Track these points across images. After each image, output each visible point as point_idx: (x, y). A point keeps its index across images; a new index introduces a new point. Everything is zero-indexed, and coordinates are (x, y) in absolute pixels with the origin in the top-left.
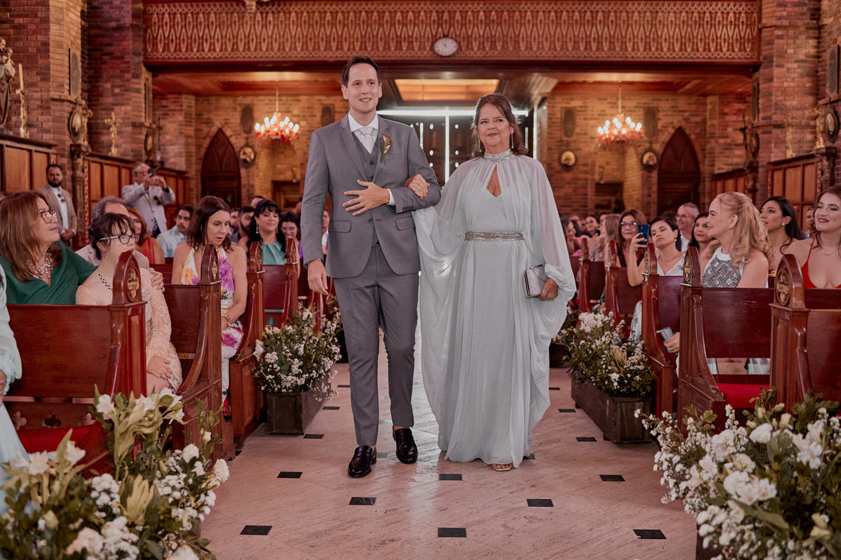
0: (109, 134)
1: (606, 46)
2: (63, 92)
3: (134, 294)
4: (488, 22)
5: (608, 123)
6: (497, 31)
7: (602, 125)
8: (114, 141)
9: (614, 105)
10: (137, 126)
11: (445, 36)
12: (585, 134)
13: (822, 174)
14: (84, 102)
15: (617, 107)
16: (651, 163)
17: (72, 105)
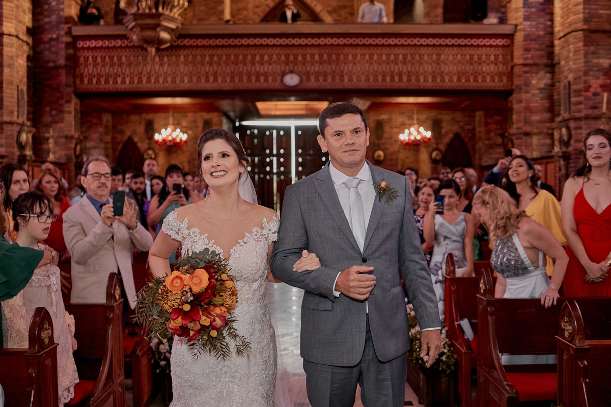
0: (48, 144)
1: (405, 79)
2: (13, 117)
3: (46, 340)
4: (321, 62)
5: (407, 131)
6: (327, 68)
7: (403, 133)
8: (52, 150)
9: (411, 118)
10: (69, 138)
11: (291, 72)
12: (391, 138)
13: (560, 170)
14: (29, 123)
15: (413, 119)
16: (438, 158)
17: (20, 126)
